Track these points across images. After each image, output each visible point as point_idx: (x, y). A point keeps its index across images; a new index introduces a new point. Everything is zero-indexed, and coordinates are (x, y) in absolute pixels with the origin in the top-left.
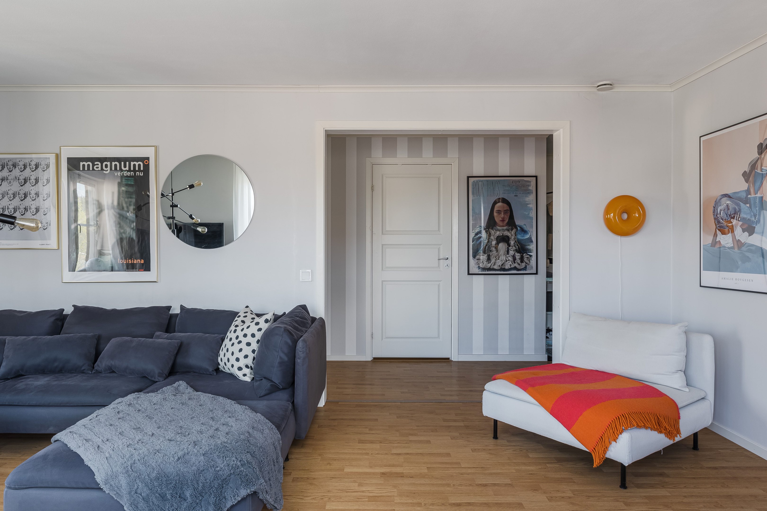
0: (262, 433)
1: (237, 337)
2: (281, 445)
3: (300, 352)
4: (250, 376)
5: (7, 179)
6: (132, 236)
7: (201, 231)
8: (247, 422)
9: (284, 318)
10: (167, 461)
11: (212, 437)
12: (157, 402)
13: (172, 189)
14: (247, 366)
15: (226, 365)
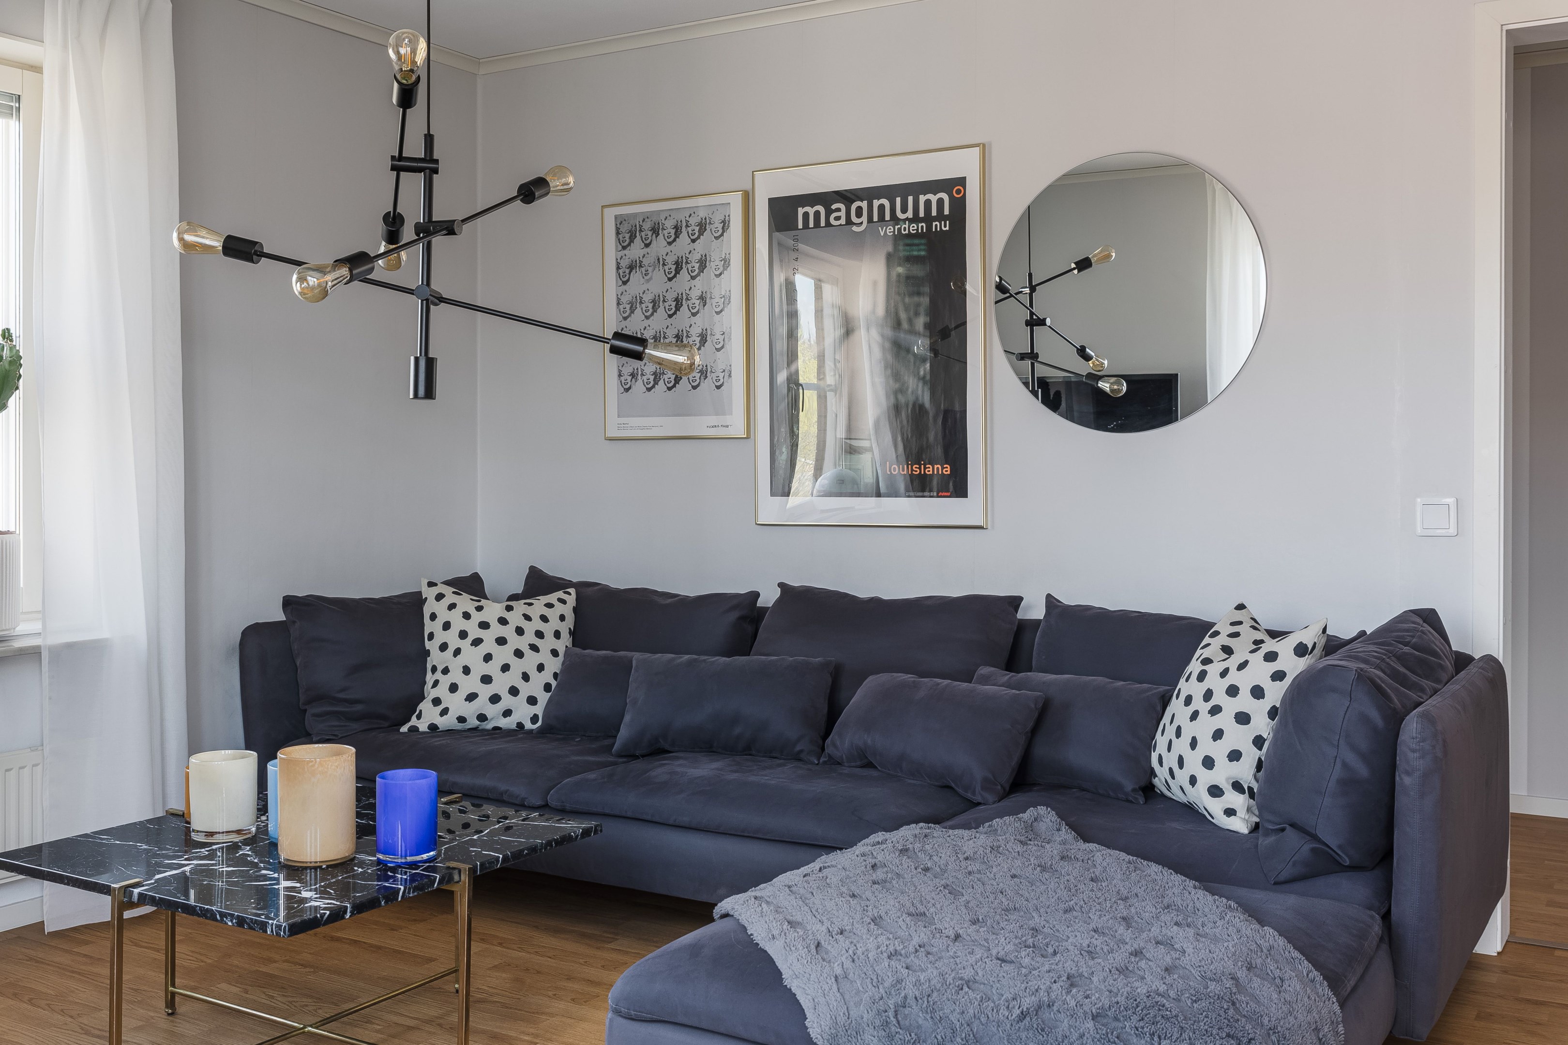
0: (1279, 989)
1: (1208, 695)
2: (1342, 1038)
3: (1414, 751)
4: (1247, 817)
5: (641, 266)
6: (920, 398)
7: (1108, 389)
8: (1230, 946)
9: (1359, 645)
10: (990, 1016)
11: (1123, 971)
12: (975, 853)
13: (1030, 275)
14: (1237, 786)
15: (1173, 776)
